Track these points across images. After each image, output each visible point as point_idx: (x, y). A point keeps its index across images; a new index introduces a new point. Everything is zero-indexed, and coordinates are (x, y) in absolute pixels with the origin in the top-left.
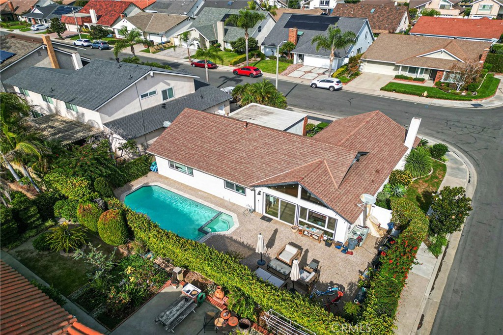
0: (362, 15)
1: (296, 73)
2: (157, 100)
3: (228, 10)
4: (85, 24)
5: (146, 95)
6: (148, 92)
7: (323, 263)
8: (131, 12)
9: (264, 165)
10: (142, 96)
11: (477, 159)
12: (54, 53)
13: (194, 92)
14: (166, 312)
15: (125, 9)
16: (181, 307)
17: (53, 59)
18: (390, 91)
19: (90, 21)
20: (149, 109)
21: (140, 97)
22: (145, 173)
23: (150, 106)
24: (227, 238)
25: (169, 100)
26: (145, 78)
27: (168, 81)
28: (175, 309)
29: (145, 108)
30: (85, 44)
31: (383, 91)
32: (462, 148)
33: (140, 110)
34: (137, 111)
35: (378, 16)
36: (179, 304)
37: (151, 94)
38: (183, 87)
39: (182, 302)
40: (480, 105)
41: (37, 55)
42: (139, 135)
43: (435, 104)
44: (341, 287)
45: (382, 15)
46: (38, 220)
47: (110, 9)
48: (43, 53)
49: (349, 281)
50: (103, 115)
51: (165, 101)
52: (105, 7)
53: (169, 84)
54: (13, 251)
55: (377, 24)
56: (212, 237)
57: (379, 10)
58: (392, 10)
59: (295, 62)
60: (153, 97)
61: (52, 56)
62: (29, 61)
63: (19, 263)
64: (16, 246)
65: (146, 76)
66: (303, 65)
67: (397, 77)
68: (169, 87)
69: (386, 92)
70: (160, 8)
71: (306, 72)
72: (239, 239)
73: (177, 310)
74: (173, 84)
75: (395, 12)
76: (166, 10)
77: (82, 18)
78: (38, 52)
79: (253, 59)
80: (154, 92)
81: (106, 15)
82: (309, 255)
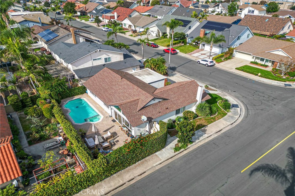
0: (260, 22)
1: (196, 55)
2: (102, 62)
3: (177, 16)
4: (111, 19)
5: (96, 59)
6: (97, 58)
8: (134, 14)
10: (94, 60)
11: (250, 114)
12: (74, 36)
13: (123, 60)
14: (47, 144)
15: (131, 13)
16: (53, 144)
17: (74, 39)
18: (240, 70)
19: (114, 18)
20: (96, 66)
21: (93, 60)
22: (82, 93)
23: (98, 65)
25: (108, 62)
26: (96, 52)
27: (109, 54)
28: (51, 144)
29: (94, 65)
30: (106, 30)
31: (236, 70)
32: (248, 107)
33: (92, 66)
34: (90, 66)
35: (269, 24)
37: (98, 59)
38: (117, 57)
39: (55, 142)
40: (290, 85)
41: (67, 36)
42: (86, 76)
43: (261, 81)
45: (272, 23)
46: (30, 104)
47: (124, 12)
48: (70, 36)
50: (73, 66)
51: (106, 63)
52: (123, 11)
53: (109, 56)
54: (19, 114)
55: (267, 28)
56: (87, 123)
57: (271, 20)
58: (279, 20)
59: (200, 48)
60: (99, 61)
61: (73, 38)
62: (63, 39)
63: (18, 118)
64: (21, 112)
65: (96, 51)
66: (204, 50)
67: (252, 63)
68: (108, 57)
69: (238, 71)
70: (153, 12)
71: (202, 54)
74: (111, 55)
75: (281, 22)
76: (155, 13)
77: (111, 16)
78: (68, 35)
79: (180, 44)
80: (100, 59)
81: (122, 15)
82: (118, 138)
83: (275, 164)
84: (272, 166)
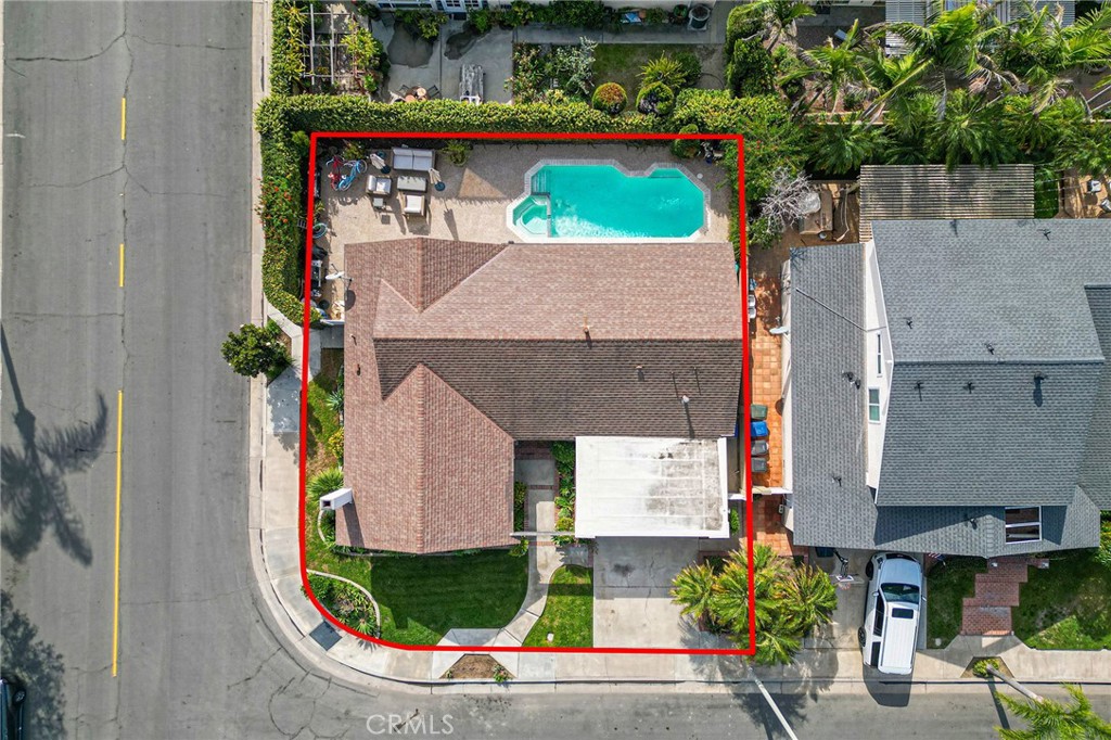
7: (378, 224)
9: (506, 279)
24: (505, 199)
28: (470, 81)
36: (471, 87)
44: (344, 204)
49: (340, 215)
56: (523, 190)
72: (490, 204)
73: (467, 81)
83: (85, 471)
84: (87, 461)
